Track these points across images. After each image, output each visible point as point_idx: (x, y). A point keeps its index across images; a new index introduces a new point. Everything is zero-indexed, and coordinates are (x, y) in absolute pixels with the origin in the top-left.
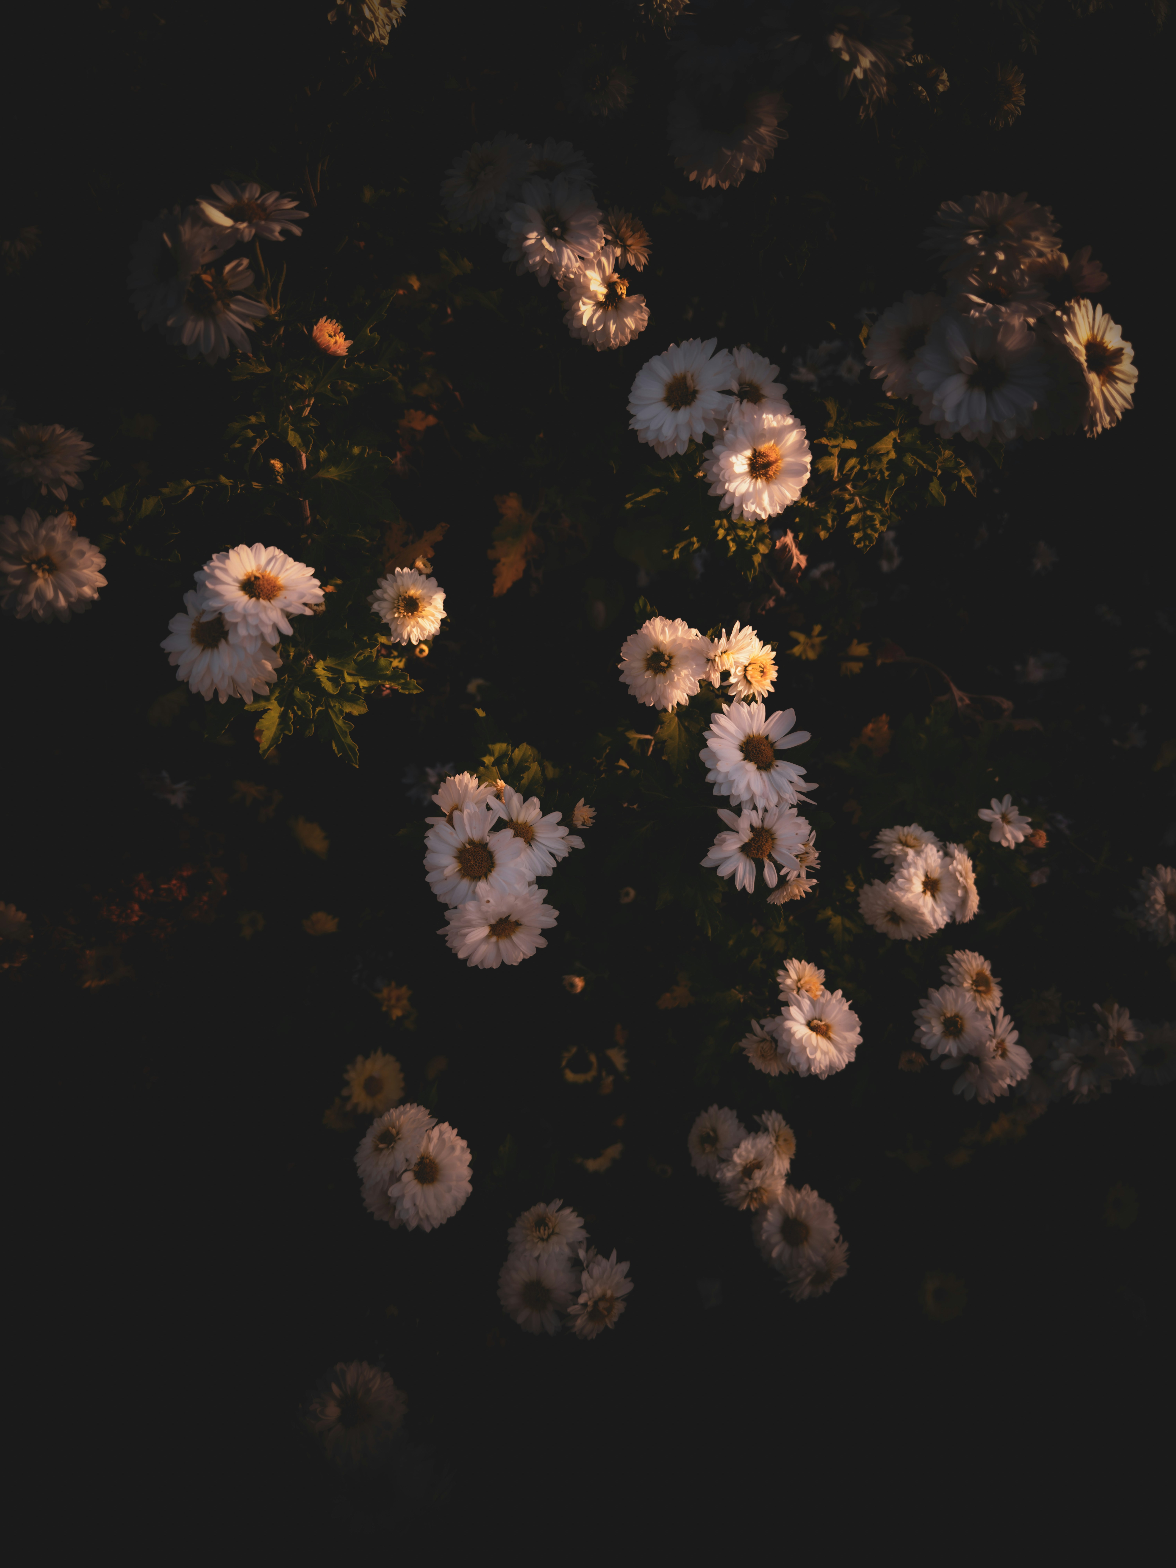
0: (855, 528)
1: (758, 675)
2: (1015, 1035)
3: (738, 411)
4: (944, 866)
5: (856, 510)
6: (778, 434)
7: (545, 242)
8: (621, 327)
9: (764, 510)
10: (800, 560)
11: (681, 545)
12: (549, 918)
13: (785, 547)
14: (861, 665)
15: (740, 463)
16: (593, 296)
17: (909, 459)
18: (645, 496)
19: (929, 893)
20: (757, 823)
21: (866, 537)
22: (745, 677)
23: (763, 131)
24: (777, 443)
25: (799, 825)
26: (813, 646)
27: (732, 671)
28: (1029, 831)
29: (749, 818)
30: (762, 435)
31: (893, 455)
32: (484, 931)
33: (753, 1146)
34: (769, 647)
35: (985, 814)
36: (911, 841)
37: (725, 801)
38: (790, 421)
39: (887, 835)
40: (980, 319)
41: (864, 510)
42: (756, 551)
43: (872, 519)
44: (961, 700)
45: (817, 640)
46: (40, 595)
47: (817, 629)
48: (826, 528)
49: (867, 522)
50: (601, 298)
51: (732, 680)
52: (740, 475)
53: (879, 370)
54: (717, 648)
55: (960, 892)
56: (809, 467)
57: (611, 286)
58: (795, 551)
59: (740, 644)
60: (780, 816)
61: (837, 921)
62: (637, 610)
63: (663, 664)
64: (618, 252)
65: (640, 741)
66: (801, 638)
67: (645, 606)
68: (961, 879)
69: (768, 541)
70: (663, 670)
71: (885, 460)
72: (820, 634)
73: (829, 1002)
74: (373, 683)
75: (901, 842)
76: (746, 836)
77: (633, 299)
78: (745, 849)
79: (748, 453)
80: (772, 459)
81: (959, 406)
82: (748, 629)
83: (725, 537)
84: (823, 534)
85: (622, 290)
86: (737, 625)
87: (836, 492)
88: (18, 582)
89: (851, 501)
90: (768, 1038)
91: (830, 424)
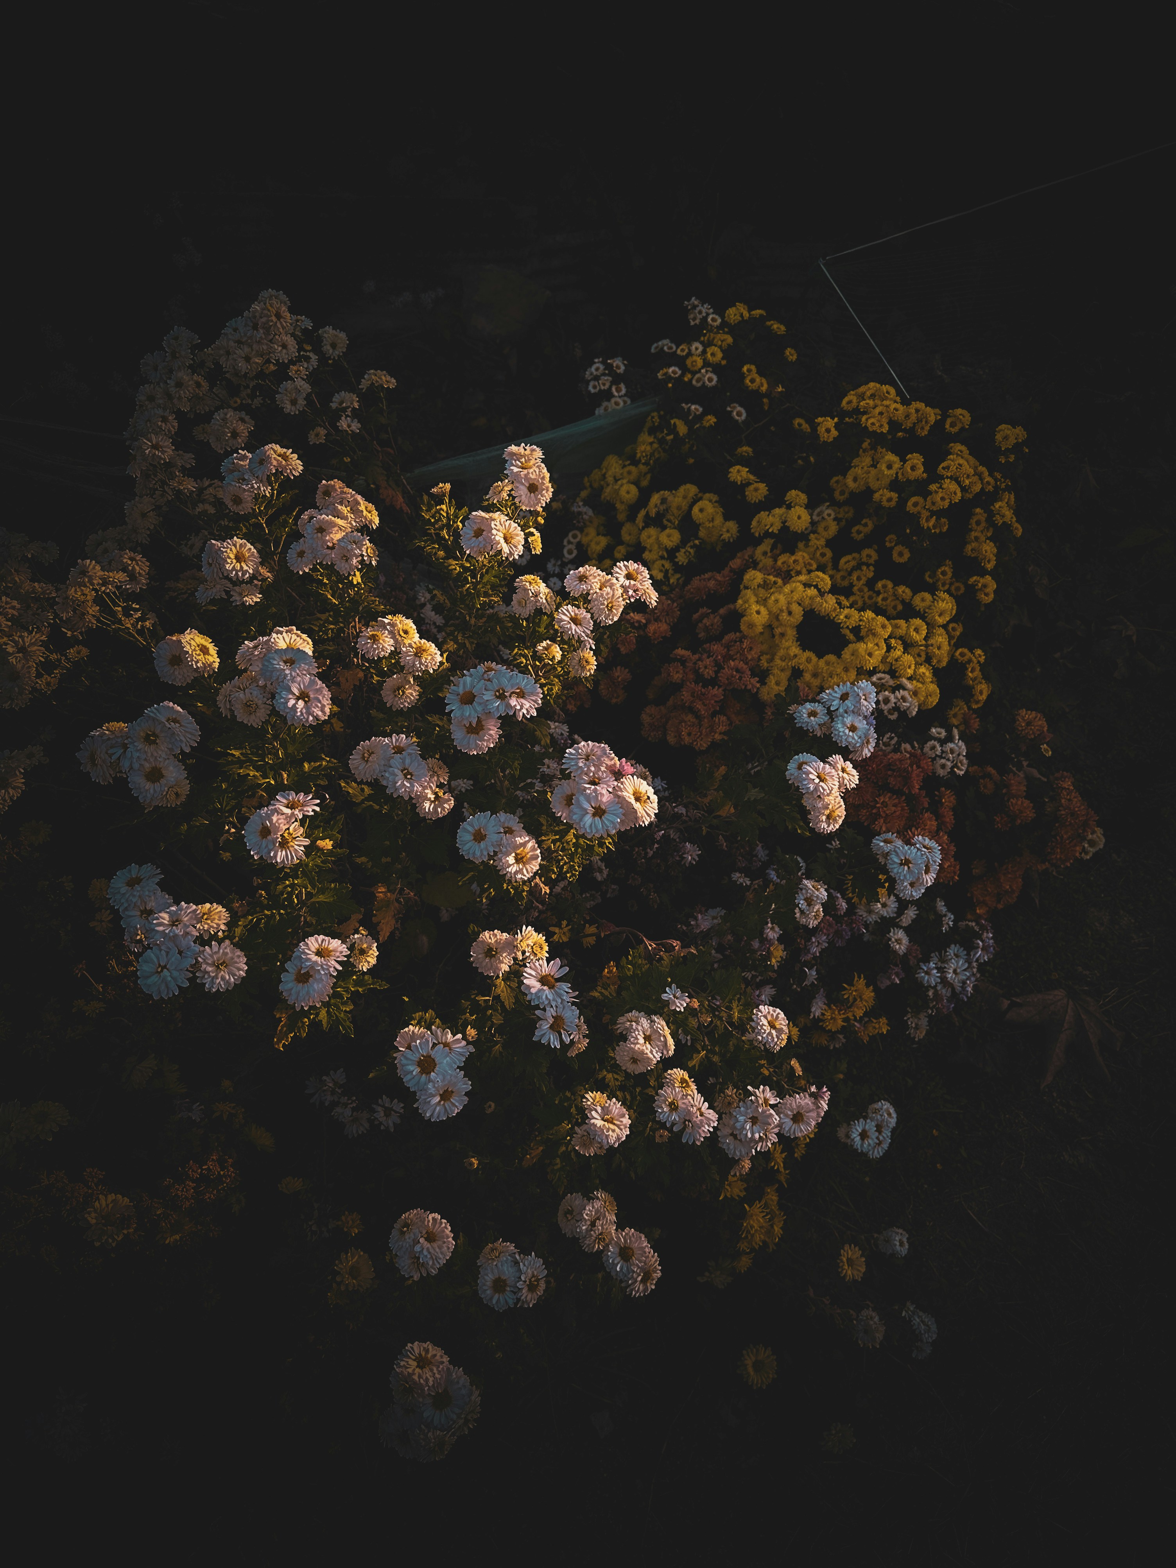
0: (567, 872)
1: (539, 949)
2: (706, 1104)
3: (505, 838)
4: (651, 1027)
5: (565, 863)
6: (524, 845)
7: (405, 783)
8: (443, 809)
9: (525, 876)
10: (546, 889)
11: (485, 895)
12: (467, 1086)
13: (536, 884)
14: (594, 938)
15: (511, 859)
16: (429, 799)
17: (581, 841)
18: (467, 877)
19: (647, 1043)
20: (554, 1014)
21: (573, 875)
22: (533, 951)
23: (491, 732)
24: (524, 848)
25: (573, 1011)
26: (564, 933)
27: (527, 950)
28: (688, 1000)
29: (551, 1012)
30: (517, 847)
31: (574, 840)
32: (438, 1099)
33: (593, 1207)
34: (541, 935)
35: (664, 996)
36: (634, 1019)
37: (537, 1007)
38: (527, 839)
39: (621, 1020)
40: (591, 793)
41: (569, 862)
42: (524, 891)
43: (574, 866)
44: (651, 945)
45: (566, 930)
46: (223, 978)
47: (564, 923)
48: (554, 873)
49: (572, 868)
50: (433, 799)
51: (527, 954)
52: (513, 864)
53: (558, 812)
54: (517, 939)
55: (662, 1039)
56: (540, 855)
57: (436, 794)
58: (542, 885)
59: (528, 936)
60: (564, 1008)
61: (610, 1076)
62: (470, 932)
63: (494, 953)
64: (436, 778)
65: (485, 1000)
66: (557, 930)
67: (474, 928)
68: (661, 1032)
69: (527, 884)
70: (494, 956)
71: (571, 843)
72: (567, 926)
73: (610, 1105)
74: (364, 988)
75: (629, 1021)
76: (551, 1021)
77: (446, 796)
78: (552, 1027)
79: (513, 855)
80: (524, 855)
81: (591, 826)
82: (530, 928)
83: (507, 887)
84: (553, 876)
85: (441, 794)
86: (524, 927)
87: (555, 854)
88: (214, 975)
89: (563, 859)
90: (586, 1134)
91: (544, 828)
